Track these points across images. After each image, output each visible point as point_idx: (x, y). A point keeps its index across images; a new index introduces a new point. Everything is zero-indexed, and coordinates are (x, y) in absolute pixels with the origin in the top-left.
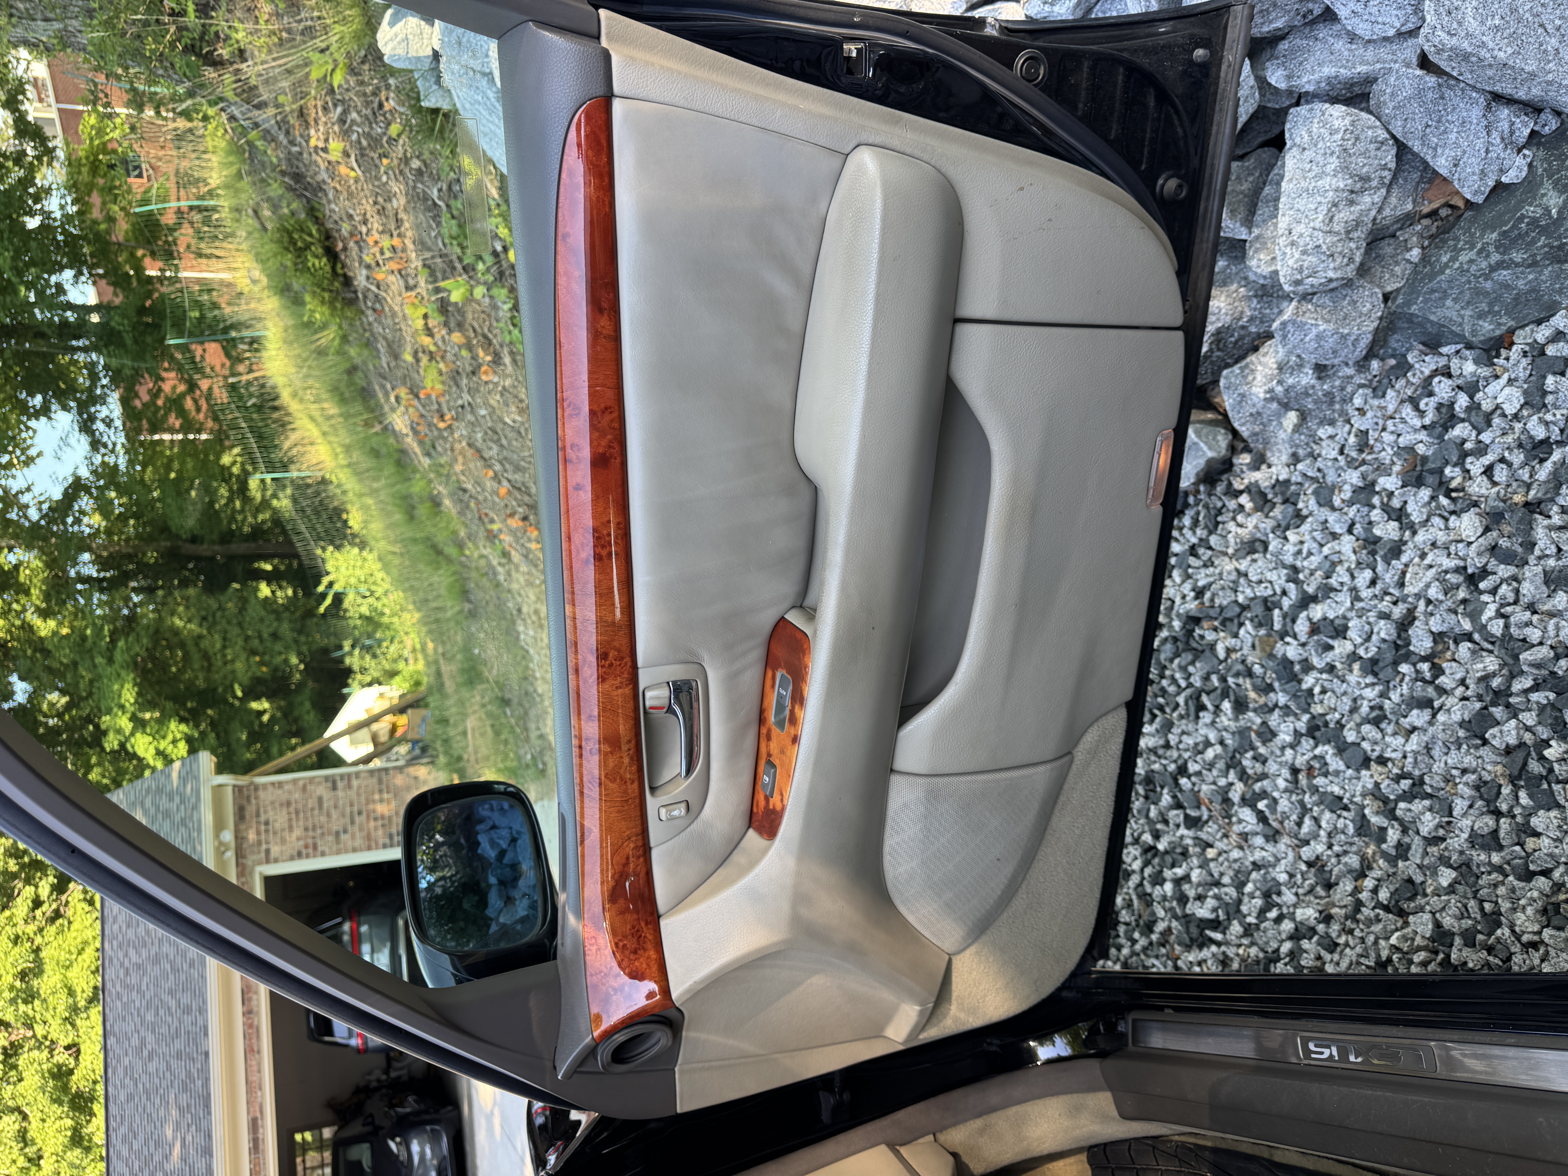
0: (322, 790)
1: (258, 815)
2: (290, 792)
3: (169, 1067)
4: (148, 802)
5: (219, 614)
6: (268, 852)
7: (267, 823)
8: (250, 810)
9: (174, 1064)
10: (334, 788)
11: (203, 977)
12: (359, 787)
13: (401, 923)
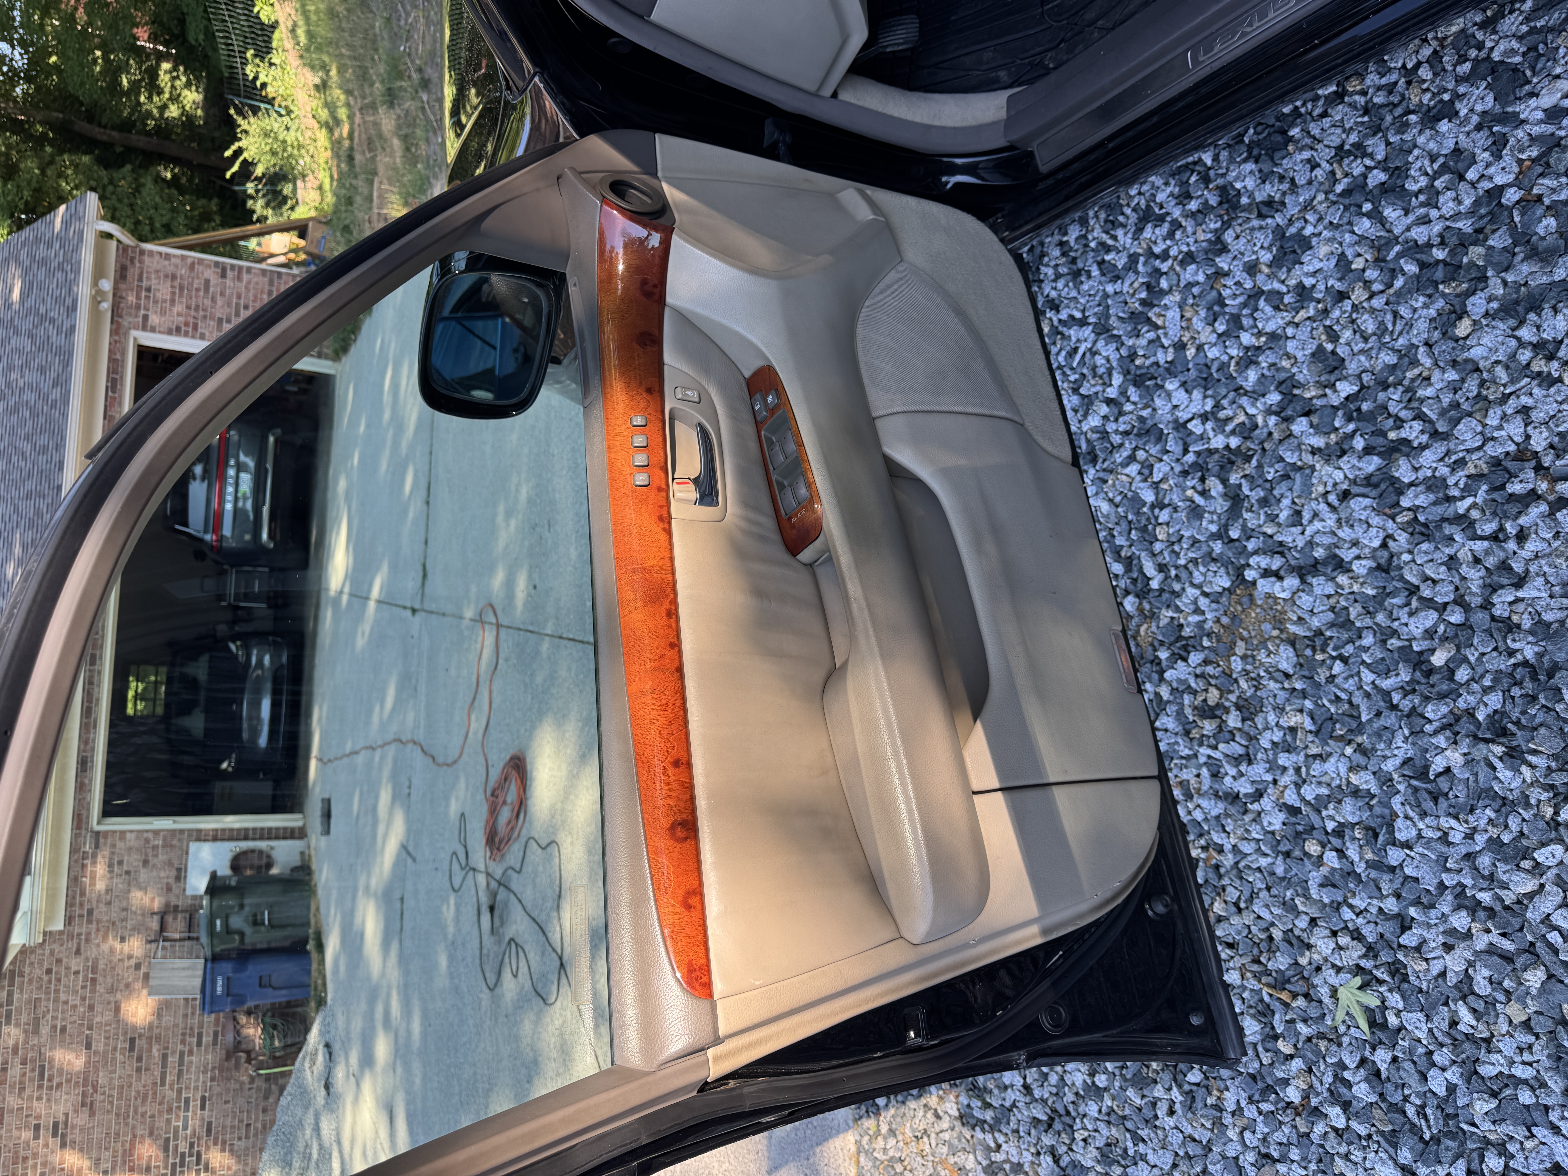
0: (210, 274)
1: (140, 279)
2: (177, 266)
3: (16, 509)
5: (110, 188)
6: (146, 318)
7: (148, 290)
8: (133, 273)
9: (22, 505)
10: (223, 275)
11: (65, 415)
12: (249, 282)
13: (271, 439)
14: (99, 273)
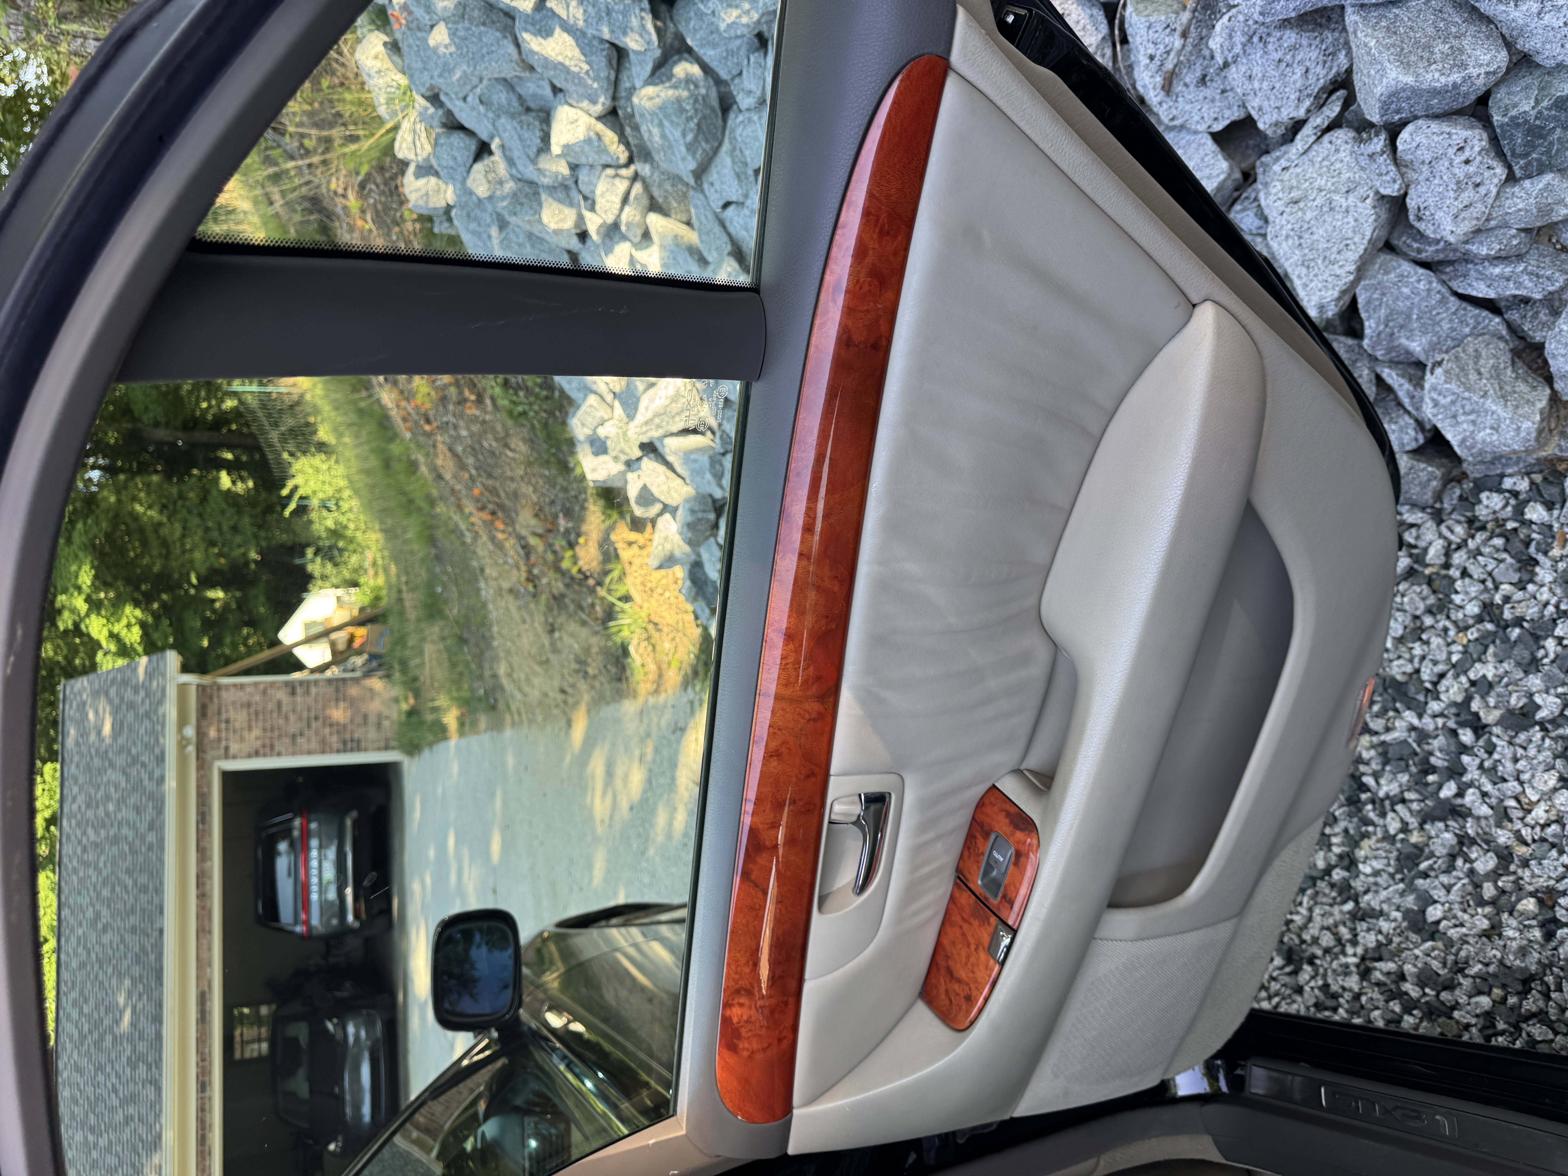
0: (281, 695)
1: (219, 713)
2: (251, 695)
3: (122, 940)
4: (113, 692)
5: (180, 503)
6: (227, 748)
7: (227, 721)
8: (212, 708)
9: (128, 938)
10: (293, 693)
11: (161, 860)
12: (317, 694)
13: (349, 822)
14: (182, 722)
